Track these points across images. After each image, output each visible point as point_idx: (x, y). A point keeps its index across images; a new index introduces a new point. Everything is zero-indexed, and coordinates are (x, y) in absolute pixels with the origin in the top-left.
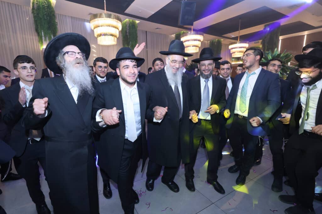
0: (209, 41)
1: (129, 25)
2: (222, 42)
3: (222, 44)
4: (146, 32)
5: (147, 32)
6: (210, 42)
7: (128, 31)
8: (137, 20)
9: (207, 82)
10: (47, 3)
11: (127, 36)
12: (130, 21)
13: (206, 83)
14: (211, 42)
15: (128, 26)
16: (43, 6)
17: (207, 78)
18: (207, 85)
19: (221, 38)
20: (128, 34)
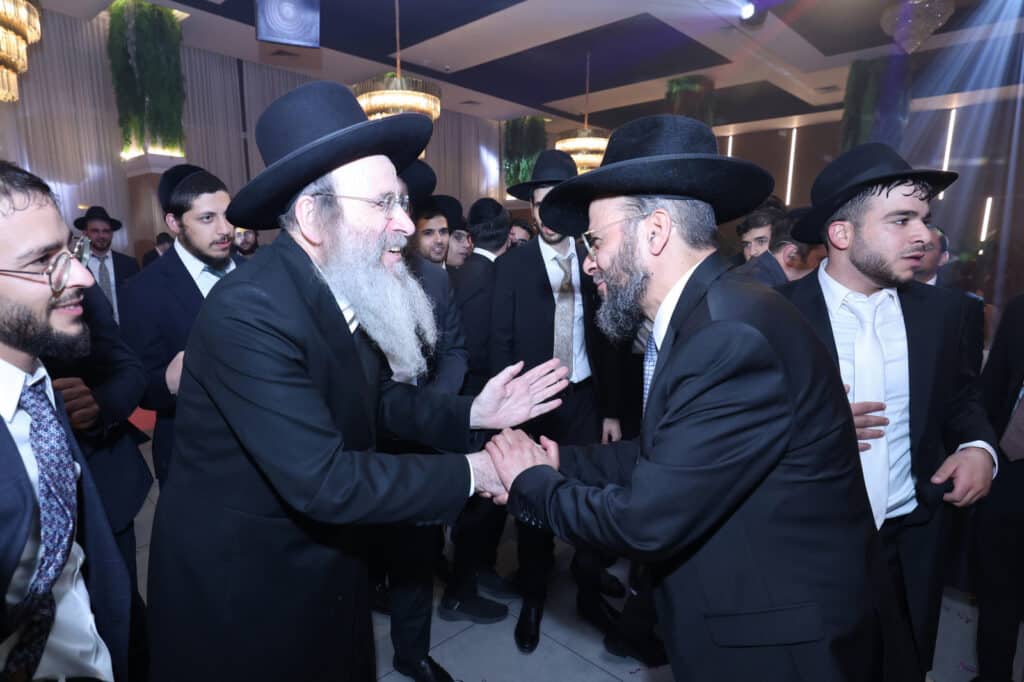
0: (505, 122)
1: (138, 22)
2: (548, 129)
3: (545, 133)
4: (240, 63)
5: (244, 65)
6: (507, 124)
7: (132, 50)
8: (180, 10)
11: (129, 69)
12: (140, 6)
14: (511, 124)
15: (131, 26)
19: (541, 113)
20: (132, 62)
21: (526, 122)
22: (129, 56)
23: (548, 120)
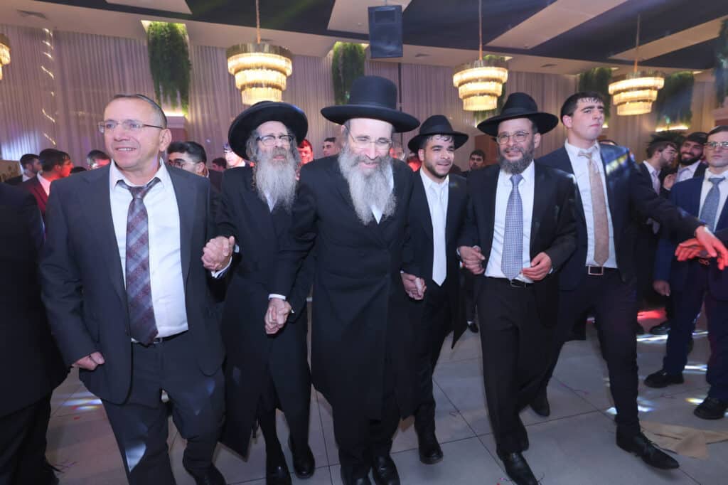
0: (579, 75)
1: (344, 54)
4: (399, 64)
5: (402, 67)
8: (364, 43)
9: (515, 184)
10: (169, 31)
11: (339, 78)
12: (345, 46)
13: (513, 185)
15: (340, 57)
16: (162, 36)
17: (517, 170)
18: (515, 190)
19: (608, 64)
20: (341, 75)
21: (595, 73)
22: (339, 71)
23: (613, 69)
